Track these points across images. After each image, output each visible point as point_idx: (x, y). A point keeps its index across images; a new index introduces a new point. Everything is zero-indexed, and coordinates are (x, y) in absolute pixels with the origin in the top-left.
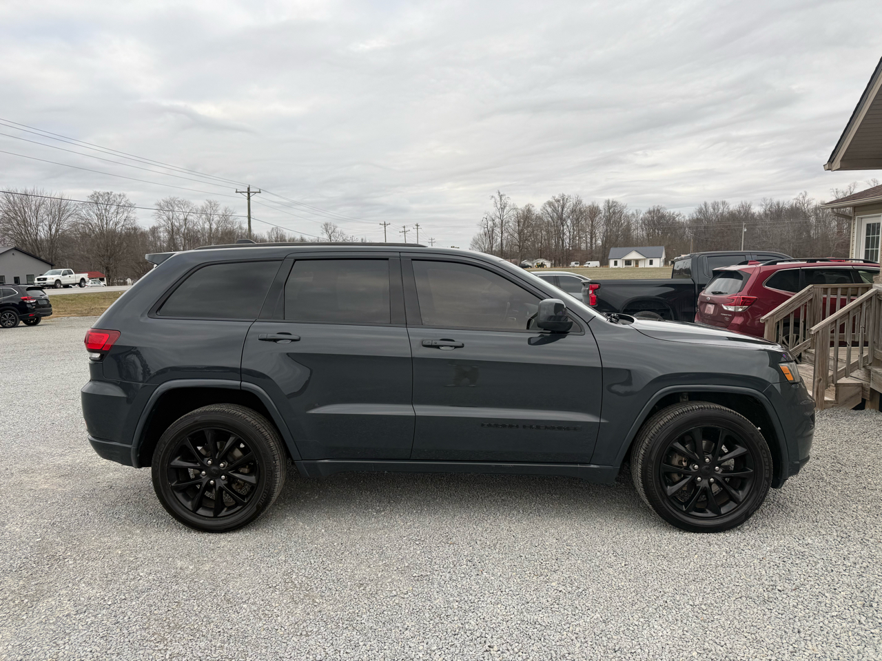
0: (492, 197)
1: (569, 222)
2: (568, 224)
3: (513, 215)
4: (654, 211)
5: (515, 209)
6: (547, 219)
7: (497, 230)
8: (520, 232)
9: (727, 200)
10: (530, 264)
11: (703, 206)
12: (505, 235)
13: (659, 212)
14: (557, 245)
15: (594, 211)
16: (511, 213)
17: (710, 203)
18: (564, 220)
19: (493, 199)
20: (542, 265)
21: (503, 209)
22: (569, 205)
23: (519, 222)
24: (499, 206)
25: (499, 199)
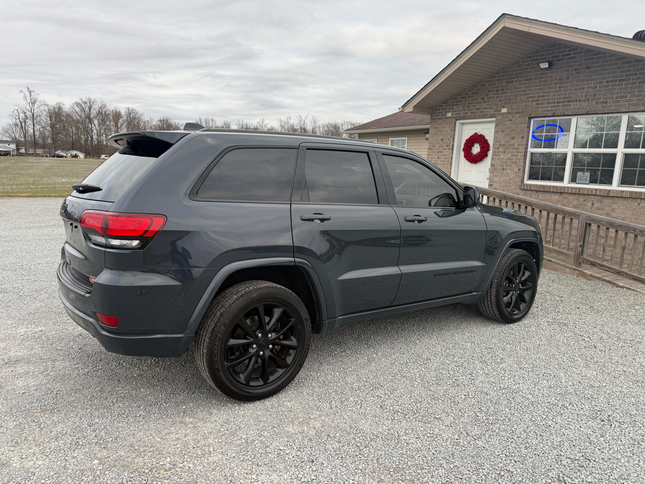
0: (21, 91)
1: (96, 122)
2: (95, 123)
3: (45, 110)
4: (164, 121)
5: (47, 105)
6: (76, 117)
7: (29, 122)
8: (53, 126)
9: (215, 118)
10: (65, 155)
11: (199, 121)
12: (37, 127)
13: (168, 122)
14: (86, 140)
15: (117, 116)
16: (42, 108)
17: (203, 119)
18: (92, 120)
19: (22, 93)
20: (76, 156)
21: (33, 103)
22: (96, 108)
23: (50, 117)
24: (29, 101)
25: (28, 94)
